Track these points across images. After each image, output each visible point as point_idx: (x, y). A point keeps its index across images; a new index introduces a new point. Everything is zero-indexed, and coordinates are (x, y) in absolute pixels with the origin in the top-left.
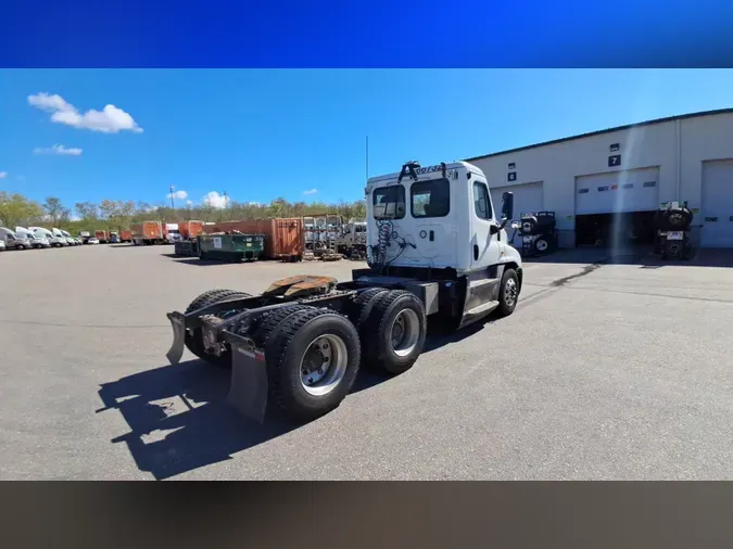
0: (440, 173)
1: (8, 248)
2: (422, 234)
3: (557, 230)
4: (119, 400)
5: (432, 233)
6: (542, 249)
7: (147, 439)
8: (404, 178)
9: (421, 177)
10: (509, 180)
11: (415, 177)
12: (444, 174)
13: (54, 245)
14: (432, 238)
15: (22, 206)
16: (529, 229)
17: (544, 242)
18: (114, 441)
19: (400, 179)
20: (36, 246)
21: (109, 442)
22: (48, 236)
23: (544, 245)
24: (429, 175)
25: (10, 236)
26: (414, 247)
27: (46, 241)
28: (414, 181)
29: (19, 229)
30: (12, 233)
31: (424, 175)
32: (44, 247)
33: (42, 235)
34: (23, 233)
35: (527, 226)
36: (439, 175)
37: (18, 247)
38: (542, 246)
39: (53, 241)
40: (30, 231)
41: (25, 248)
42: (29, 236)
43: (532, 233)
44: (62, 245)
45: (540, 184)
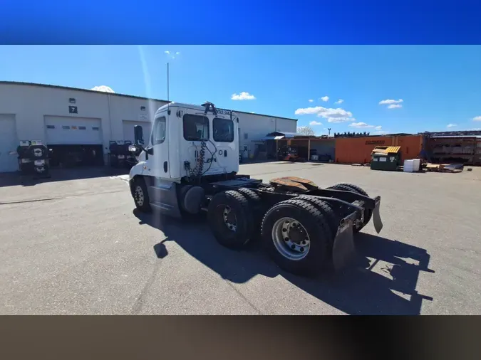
2: (221, 153)
4: (408, 297)
5: (225, 152)
7: (417, 263)
9: (219, 116)
11: (216, 114)
12: (231, 117)
14: (226, 155)
18: (433, 272)
19: (206, 112)
21: (436, 273)
24: (223, 115)
26: (215, 161)
28: (215, 117)
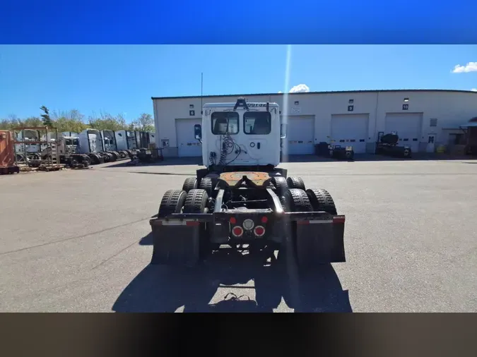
0: (265, 108)
2: (252, 145)
5: (259, 144)
8: (238, 108)
9: (251, 109)
11: (247, 108)
12: (268, 109)
14: (259, 147)
19: (235, 108)
24: (258, 108)
26: (246, 153)
28: (246, 111)
31: (253, 108)
36: (264, 109)
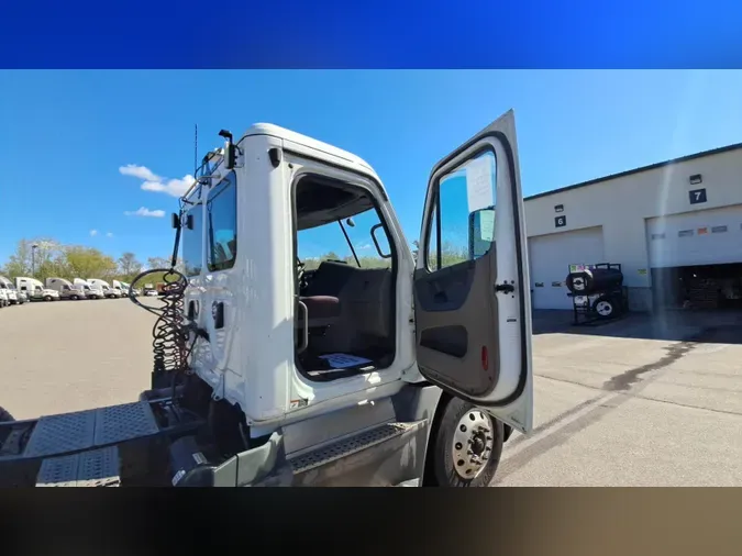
1: (62, 298)
3: (626, 287)
6: (605, 313)
10: (557, 225)
13: (109, 296)
15: (96, 259)
16: (581, 287)
17: (606, 304)
20: (91, 297)
22: (104, 287)
23: (607, 308)
25: (66, 287)
27: (100, 293)
29: (78, 281)
30: (69, 284)
32: (98, 298)
33: (98, 286)
34: (80, 284)
35: (579, 283)
37: (71, 297)
38: (604, 309)
39: (109, 292)
40: (89, 283)
41: (79, 298)
42: (86, 287)
43: (587, 292)
44: (116, 297)
45: (599, 228)
